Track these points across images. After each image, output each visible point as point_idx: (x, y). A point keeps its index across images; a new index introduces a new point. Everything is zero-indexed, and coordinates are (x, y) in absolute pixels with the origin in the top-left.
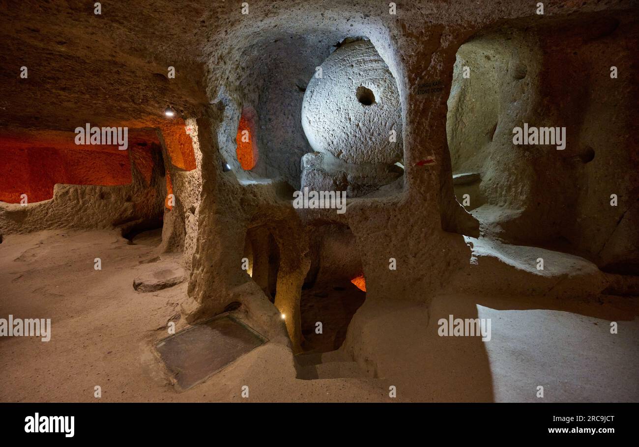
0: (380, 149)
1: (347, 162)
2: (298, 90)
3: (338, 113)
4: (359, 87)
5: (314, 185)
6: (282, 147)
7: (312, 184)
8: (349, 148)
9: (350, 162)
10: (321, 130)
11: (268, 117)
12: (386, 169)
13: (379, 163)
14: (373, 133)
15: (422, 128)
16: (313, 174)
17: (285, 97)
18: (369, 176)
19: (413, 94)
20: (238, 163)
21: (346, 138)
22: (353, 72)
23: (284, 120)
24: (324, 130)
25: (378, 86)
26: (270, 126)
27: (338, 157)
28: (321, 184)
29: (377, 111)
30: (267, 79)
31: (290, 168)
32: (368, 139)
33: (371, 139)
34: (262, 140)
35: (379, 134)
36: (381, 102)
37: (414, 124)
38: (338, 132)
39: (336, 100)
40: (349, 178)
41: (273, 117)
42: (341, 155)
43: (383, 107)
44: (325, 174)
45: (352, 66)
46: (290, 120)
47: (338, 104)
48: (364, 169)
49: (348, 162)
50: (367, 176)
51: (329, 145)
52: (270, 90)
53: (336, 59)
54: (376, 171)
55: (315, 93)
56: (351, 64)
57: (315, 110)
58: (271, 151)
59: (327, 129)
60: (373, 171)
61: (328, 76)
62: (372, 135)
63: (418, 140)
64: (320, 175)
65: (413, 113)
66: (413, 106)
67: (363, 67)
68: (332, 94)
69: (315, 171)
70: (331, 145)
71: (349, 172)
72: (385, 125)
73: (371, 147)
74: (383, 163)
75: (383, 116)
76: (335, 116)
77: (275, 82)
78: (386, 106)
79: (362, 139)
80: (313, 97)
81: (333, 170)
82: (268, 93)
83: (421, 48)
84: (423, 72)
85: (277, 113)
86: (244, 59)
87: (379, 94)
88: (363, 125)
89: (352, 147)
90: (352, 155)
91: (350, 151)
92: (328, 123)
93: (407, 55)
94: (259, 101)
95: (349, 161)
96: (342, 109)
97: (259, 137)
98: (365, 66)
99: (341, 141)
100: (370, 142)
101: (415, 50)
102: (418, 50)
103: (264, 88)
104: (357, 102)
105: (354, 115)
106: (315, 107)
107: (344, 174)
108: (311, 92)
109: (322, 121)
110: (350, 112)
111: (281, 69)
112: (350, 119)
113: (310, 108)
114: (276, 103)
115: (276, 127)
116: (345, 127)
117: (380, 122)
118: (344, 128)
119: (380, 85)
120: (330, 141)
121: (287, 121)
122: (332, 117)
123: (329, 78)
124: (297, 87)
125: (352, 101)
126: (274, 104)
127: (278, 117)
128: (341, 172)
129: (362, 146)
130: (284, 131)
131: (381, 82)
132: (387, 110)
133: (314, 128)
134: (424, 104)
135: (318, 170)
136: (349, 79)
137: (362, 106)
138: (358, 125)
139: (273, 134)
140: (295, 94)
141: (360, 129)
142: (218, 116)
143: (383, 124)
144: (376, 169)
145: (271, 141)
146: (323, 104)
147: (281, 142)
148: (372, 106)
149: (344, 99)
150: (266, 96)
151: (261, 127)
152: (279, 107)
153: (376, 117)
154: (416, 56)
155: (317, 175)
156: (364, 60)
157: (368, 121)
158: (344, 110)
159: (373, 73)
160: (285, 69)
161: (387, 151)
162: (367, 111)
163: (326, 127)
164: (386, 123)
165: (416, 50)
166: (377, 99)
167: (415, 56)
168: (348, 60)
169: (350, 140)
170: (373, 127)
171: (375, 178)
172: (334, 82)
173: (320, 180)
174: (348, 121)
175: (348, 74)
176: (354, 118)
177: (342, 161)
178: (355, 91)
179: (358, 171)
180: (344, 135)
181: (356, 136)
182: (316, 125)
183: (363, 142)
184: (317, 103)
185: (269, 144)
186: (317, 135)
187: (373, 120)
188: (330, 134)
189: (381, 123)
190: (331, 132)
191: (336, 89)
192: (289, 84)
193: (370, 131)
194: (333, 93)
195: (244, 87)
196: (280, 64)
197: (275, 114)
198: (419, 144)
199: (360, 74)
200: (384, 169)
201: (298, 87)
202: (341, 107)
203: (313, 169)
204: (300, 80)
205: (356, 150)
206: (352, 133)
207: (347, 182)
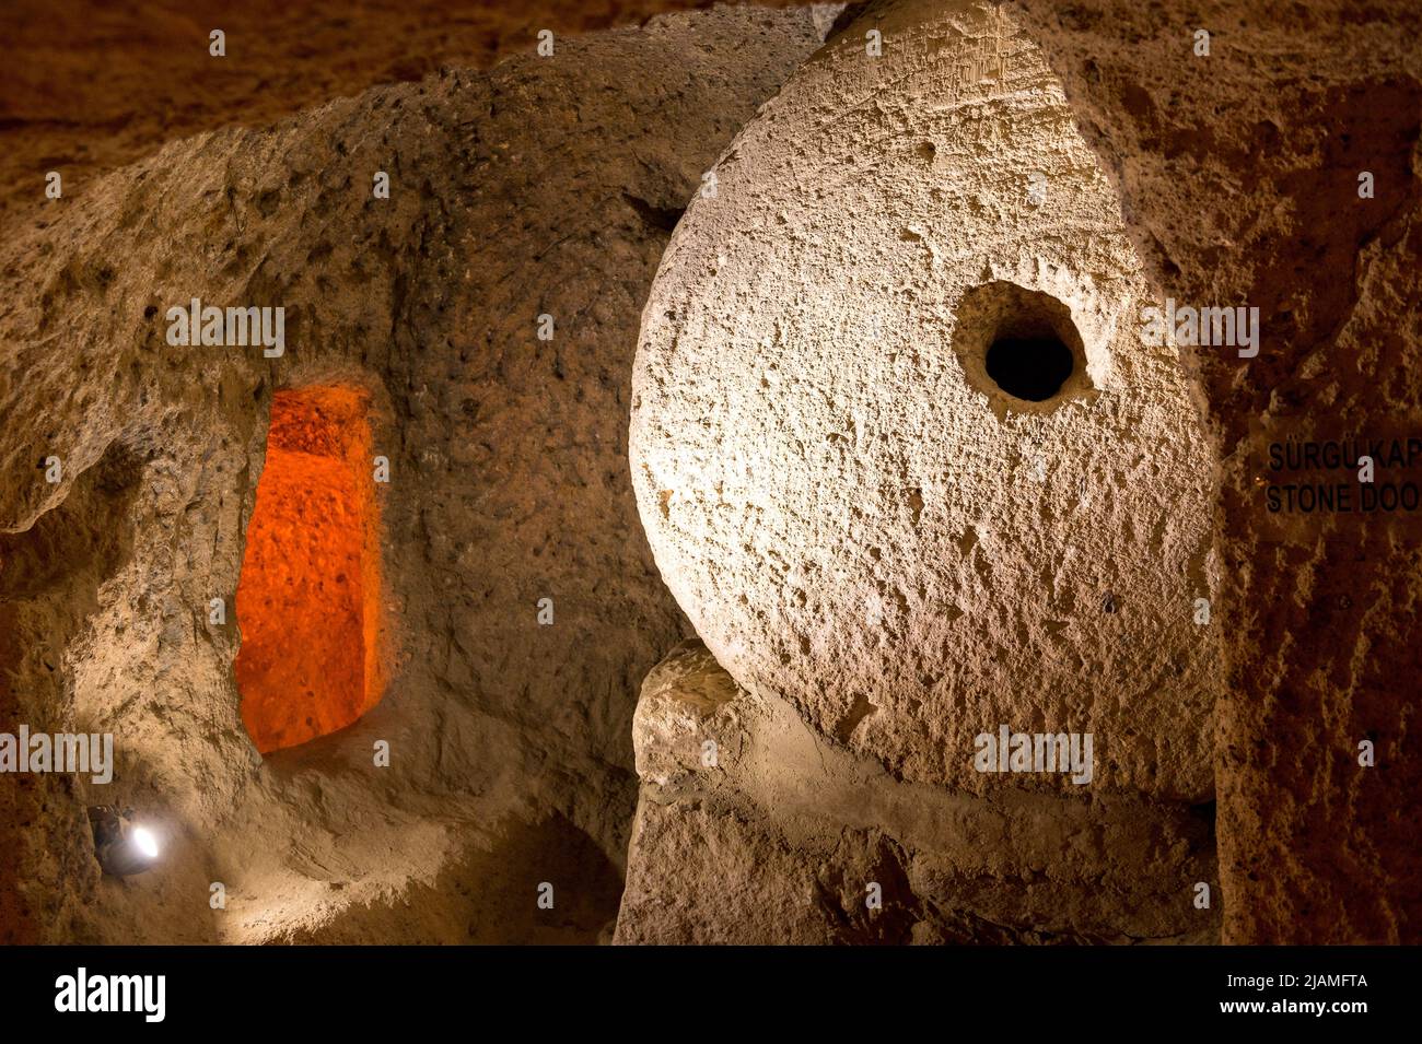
0: (1123, 701)
1: (899, 777)
2: (636, 225)
3: (836, 455)
4: (971, 291)
5: (692, 904)
6: (545, 576)
7: (681, 902)
8: (911, 686)
9: (922, 777)
10: (728, 561)
11: (457, 392)
12: (1168, 831)
13: (1121, 791)
14: (1068, 596)
15: (1311, 739)
16: (686, 837)
17: (558, 269)
18: (1050, 871)
19: (1248, 496)
20: (240, 754)
21: (892, 623)
22: (935, 193)
23: (555, 405)
24: (750, 560)
25: (1100, 278)
26: (472, 447)
27: (844, 740)
28: (736, 902)
29: (1098, 449)
30: (441, 184)
31: (596, 711)
32: (1034, 632)
33: (1054, 630)
34: (424, 535)
35: (1112, 603)
36: (1120, 385)
37: (1255, 697)
38: (840, 576)
39: (820, 373)
40: (917, 874)
41: (490, 393)
42: (863, 728)
43: (1135, 419)
44: (765, 838)
45: (928, 150)
46: (594, 409)
47: (840, 401)
48: (1015, 828)
49: (907, 772)
50: (1039, 876)
51: (786, 658)
52: (468, 238)
53: (829, 112)
54: (1097, 842)
55: (694, 326)
56: (918, 139)
57: (695, 431)
58: (478, 596)
59: (769, 560)
60: (1081, 842)
61: (772, 220)
62: (1067, 601)
63: (1285, 816)
64: (735, 842)
65: (1246, 623)
66: (1246, 574)
67: (1000, 155)
68: (797, 332)
69: (702, 817)
70: (798, 658)
71: (914, 840)
72: (1157, 540)
73: (1057, 685)
74: (1144, 795)
75: (1140, 482)
76: (819, 475)
77: (496, 185)
78: (1154, 414)
79: (995, 632)
80: (686, 347)
81: (814, 817)
82: (459, 251)
83: (1279, 213)
84: (1302, 353)
85: (514, 371)
86: (265, 153)
87: (1110, 333)
88: (1003, 535)
89: (929, 682)
90: (935, 728)
91: (915, 704)
92: (775, 517)
93: (1190, 248)
94: (396, 314)
95: (917, 766)
96: (860, 430)
97: (404, 519)
98: (1010, 154)
99: (858, 637)
100: (1051, 654)
101: (1234, 224)
102: (1262, 223)
103: (429, 230)
104: (962, 390)
105: (939, 471)
106: (692, 413)
107: (883, 846)
108: (671, 315)
109: (739, 504)
110: (914, 450)
111: (532, 110)
112: (915, 498)
113: (665, 418)
114: (510, 305)
115: (508, 448)
116: (884, 549)
117: (1116, 519)
118: (876, 553)
119: (1115, 274)
120: (786, 634)
121: (573, 414)
122: (800, 482)
123: (780, 230)
124: (629, 210)
125: (929, 384)
126: (495, 315)
127: (522, 391)
128: (863, 834)
129: (998, 674)
130: (558, 476)
131: (1119, 255)
132: (1164, 440)
133: (687, 545)
134: (1319, 570)
135: (720, 810)
136: (909, 236)
137: (991, 417)
138: (967, 540)
139: (488, 493)
140: (622, 249)
141: (983, 566)
142: (95, 539)
143: (1140, 531)
144: (1098, 832)
145: (479, 535)
146: (743, 396)
147: (538, 540)
148: (1065, 415)
149: (877, 368)
150: (442, 272)
151: (414, 460)
152: (521, 334)
153: (1093, 487)
154: (1246, 256)
155: (712, 840)
156: (1004, 112)
157: (1036, 515)
158: (876, 442)
159: (1064, 195)
160: (553, 112)
161: (1173, 713)
162: (1026, 448)
163: (763, 543)
164: (1160, 528)
165: (1246, 224)
166: (1099, 366)
167: (1242, 263)
168: (898, 113)
169: (916, 633)
170: (1071, 553)
171: (1090, 888)
172: (809, 256)
173: (734, 878)
174: (904, 512)
175: (898, 205)
176: (942, 489)
177: (869, 767)
178: (946, 314)
179: (972, 838)
180: (875, 605)
181: (954, 612)
182: (701, 531)
183: (1002, 654)
184: (707, 388)
185: (470, 557)
186: (709, 590)
187: (1073, 502)
188: (788, 594)
189: (1128, 527)
190: (795, 579)
191: (824, 303)
192: (578, 193)
193: (1047, 577)
194: (805, 326)
195: (285, 278)
196: (523, 90)
197: (500, 372)
198: (1292, 847)
199: (975, 205)
200: (1156, 830)
201: (638, 204)
202: (859, 419)
203: (687, 801)
204: (648, 167)
205: (960, 701)
206: (931, 591)
207: (913, 900)
